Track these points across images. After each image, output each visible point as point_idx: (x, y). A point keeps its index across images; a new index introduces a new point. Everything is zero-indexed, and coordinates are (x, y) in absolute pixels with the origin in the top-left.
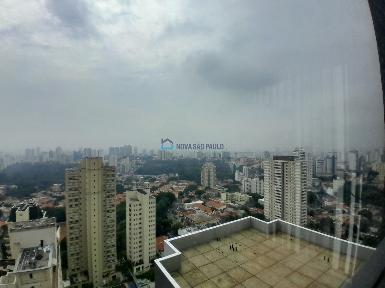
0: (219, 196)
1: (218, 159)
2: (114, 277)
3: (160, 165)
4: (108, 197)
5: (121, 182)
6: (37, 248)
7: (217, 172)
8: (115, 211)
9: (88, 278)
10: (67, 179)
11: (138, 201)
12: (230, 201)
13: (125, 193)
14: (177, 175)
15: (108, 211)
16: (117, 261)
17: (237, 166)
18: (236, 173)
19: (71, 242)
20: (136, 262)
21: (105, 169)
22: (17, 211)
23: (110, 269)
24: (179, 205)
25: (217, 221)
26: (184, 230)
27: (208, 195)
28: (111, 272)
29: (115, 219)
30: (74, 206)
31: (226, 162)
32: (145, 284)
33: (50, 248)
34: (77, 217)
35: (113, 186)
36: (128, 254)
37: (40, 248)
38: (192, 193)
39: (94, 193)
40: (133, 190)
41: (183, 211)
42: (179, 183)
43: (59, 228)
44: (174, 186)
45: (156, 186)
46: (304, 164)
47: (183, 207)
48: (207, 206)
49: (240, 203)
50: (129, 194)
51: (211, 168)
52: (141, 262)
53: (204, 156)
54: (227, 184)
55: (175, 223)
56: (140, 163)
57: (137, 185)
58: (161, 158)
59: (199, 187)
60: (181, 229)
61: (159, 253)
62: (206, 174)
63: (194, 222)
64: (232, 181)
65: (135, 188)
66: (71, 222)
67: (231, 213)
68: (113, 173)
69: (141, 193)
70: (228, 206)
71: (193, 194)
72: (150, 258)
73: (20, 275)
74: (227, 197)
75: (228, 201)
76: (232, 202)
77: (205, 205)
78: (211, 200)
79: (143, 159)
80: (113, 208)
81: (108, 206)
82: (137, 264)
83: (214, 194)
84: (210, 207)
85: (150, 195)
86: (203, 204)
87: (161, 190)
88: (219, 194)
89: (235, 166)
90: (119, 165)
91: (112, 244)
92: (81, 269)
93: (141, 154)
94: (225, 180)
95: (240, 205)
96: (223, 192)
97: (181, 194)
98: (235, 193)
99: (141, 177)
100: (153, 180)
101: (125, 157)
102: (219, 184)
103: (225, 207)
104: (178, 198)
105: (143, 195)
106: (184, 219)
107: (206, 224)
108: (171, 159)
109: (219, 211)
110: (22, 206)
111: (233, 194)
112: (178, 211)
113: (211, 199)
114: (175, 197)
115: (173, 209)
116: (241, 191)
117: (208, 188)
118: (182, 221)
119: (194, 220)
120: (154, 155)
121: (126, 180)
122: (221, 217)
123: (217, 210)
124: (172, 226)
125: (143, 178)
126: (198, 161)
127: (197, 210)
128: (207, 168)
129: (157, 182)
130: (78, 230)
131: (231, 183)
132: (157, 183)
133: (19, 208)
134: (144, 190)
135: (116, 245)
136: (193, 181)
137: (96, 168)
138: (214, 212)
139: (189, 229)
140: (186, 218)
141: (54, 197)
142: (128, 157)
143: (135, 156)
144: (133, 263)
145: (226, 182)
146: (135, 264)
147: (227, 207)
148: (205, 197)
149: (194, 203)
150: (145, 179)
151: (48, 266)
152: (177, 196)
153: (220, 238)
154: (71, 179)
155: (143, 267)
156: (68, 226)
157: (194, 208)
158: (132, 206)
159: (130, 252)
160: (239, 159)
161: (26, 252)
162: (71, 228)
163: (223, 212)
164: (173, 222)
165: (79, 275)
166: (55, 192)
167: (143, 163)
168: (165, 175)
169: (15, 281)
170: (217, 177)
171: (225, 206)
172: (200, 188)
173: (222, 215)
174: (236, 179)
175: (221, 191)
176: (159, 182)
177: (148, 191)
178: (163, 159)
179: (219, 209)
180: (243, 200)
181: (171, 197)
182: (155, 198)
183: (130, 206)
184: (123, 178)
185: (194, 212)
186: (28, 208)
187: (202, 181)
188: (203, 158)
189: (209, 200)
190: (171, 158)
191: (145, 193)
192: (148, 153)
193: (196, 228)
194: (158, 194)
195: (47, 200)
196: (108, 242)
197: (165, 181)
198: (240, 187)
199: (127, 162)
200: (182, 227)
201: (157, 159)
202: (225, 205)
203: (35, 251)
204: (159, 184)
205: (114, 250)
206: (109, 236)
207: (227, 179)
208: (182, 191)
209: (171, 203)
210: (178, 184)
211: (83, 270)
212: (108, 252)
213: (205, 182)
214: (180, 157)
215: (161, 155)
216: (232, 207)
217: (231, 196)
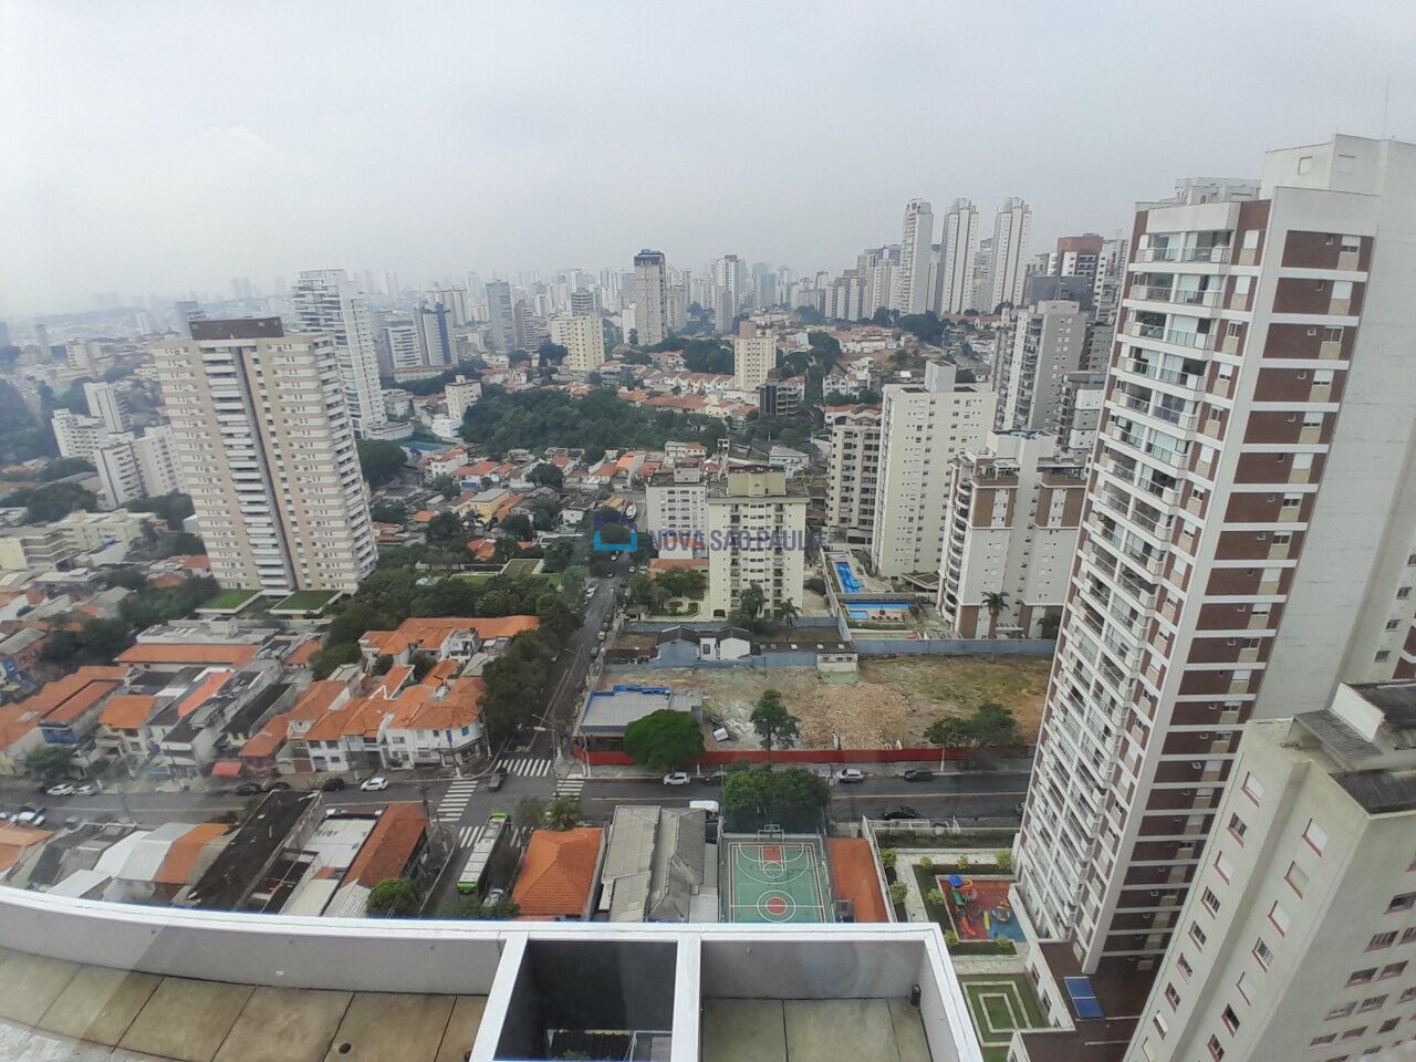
12: (49, 564)
17: (60, 390)
18: (56, 423)
46: (321, 345)
49: (98, 559)
54: (21, 484)
67: (61, 618)
70: (42, 592)
74: (26, 552)
75: (37, 570)
89: (45, 391)
94: (5, 471)
95: (103, 565)
98: (69, 520)
111: (52, 526)
147: (35, 600)
160: (59, 352)
163: (17, 631)
171: (24, 597)
174: (63, 453)
180: (113, 543)
198: (87, 484)
202: (22, 593)
207: (20, 461)
216: (64, 591)
217: (47, 542)
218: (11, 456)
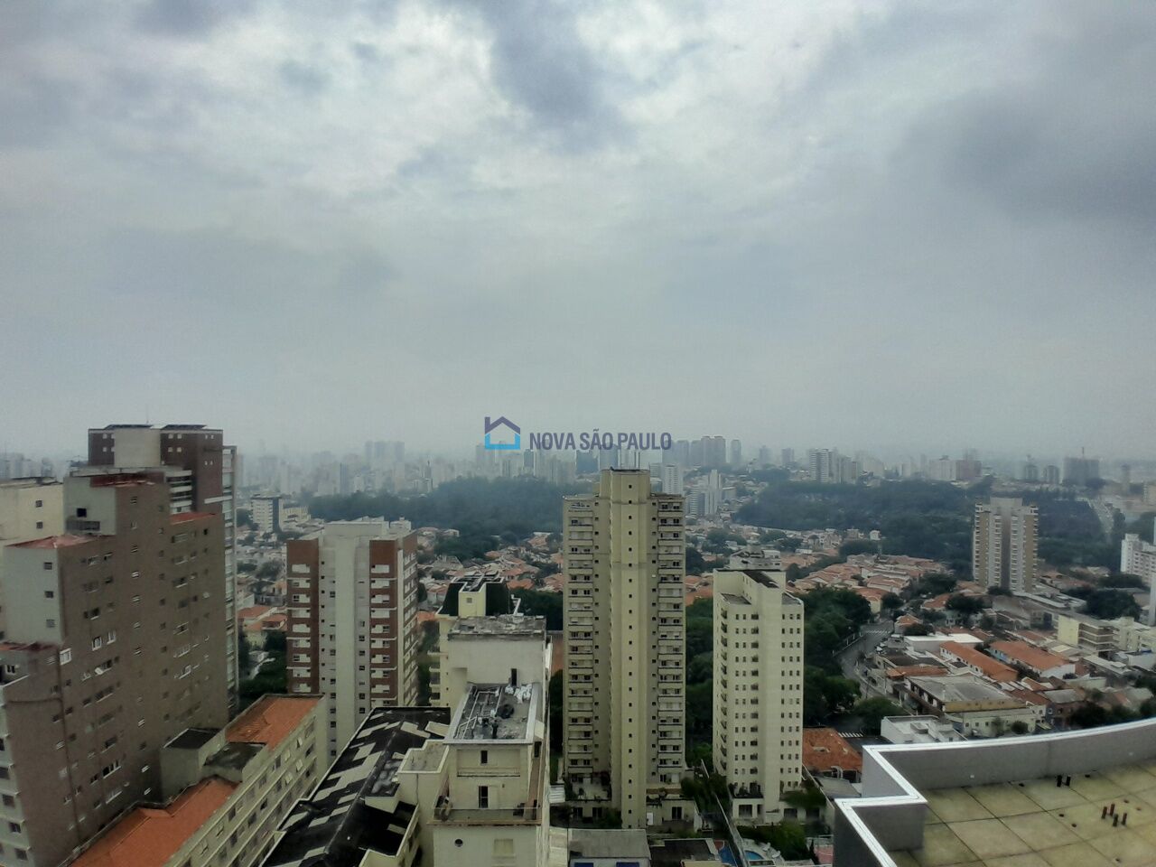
0: (1046, 625)
1: (1045, 486)
2: (677, 812)
3: (813, 499)
4: (663, 580)
5: (695, 541)
6: (503, 687)
7: (1040, 534)
8: (684, 622)
9: (610, 795)
10: (566, 522)
11: (749, 603)
12: (1094, 650)
13: (706, 574)
14: (874, 536)
15: (664, 620)
16: (687, 768)
17: (1130, 518)
18: (1124, 544)
19: (575, 686)
20: (740, 785)
21: (655, 501)
22: (461, 591)
23: (668, 787)
24: (885, 639)
25: (1033, 716)
26: (904, 727)
27: (1002, 620)
28: (669, 796)
29: (682, 644)
30: (581, 593)
31: (1079, 499)
32: (766, 859)
33: (531, 693)
34: (587, 624)
35: (676, 550)
36: (717, 754)
37: (509, 689)
38: (936, 604)
39: (630, 565)
40: (731, 568)
41: (903, 661)
42: (882, 563)
43: (550, 645)
44: (865, 574)
45: (803, 564)
47: (899, 646)
48: (994, 657)
49: (1133, 661)
50: (720, 583)
51: (1014, 518)
52: (756, 791)
53: (984, 474)
54: (1086, 583)
55: (868, 694)
56: (750, 488)
57: (741, 555)
58: (819, 477)
59: (963, 584)
60: (892, 720)
61: (812, 778)
62: (994, 540)
63: (941, 704)
64: (1104, 573)
65: (735, 563)
66: (574, 634)
67: (1097, 695)
68: (675, 515)
69: (758, 581)
70: (1086, 668)
71: (940, 609)
72: (782, 784)
74: (1081, 634)
75: (1083, 650)
76: (1103, 655)
77: (988, 654)
78: (1015, 639)
79: (759, 476)
80: (676, 615)
81: (663, 608)
82: (743, 794)
83: (1026, 615)
84: (1009, 661)
85: (785, 590)
86: (979, 648)
87: (820, 579)
88: (1047, 618)
89: (1119, 517)
90: (689, 492)
91: (676, 715)
92: (592, 763)
93: (751, 463)
94: (1073, 569)
95: (1135, 667)
96: (1066, 612)
97: (891, 602)
98: (1118, 622)
99: (751, 532)
100: (792, 546)
101: (704, 471)
102: (1048, 581)
103: (1071, 669)
104: (882, 614)
105: (766, 587)
106: (903, 687)
107: (990, 720)
108: (854, 482)
109: (1045, 680)
110: (471, 581)
111: (1105, 622)
112: (878, 659)
113: (1015, 634)
114: (869, 609)
115: (861, 647)
116: (1141, 616)
117: (1001, 591)
118: (896, 694)
119: (942, 698)
120: (795, 466)
121: (707, 538)
122: (1051, 705)
123: (1034, 676)
124: (857, 703)
125: (758, 537)
126: (959, 492)
127: (955, 664)
128: (997, 518)
129: (805, 551)
130: (590, 657)
131: (1105, 582)
132: (805, 556)
133: (466, 583)
134: (765, 573)
135: (683, 721)
136: (936, 561)
137: (635, 500)
138: (1025, 683)
139: (924, 724)
140: (909, 687)
141: (535, 564)
142: (714, 472)
143: (734, 469)
144: (732, 787)
145: (1079, 576)
146: (737, 791)
147: (1080, 671)
148: (987, 624)
149: (941, 638)
150: (765, 540)
151: (524, 738)
152: (876, 606)
153: (1069, 779)
154: (574, 522)
155: (759, 807)
156: (568, 643)
157: (942, 657)
158: (731, 616)
159: (724, 752)
160: (1137, 490)
161: (479, 692)
162: (575, 649)
163: (1061, 689)
164: (862, 689)
165: (587, 781)
166: (536, 552)
167: (758, 491)
168: (830, 531)
169: (441, 765)
170: (1040, 554)
171: (1073, 666)
172: (968, 590)
173: (1057, 696)
174: (1124, 569)
175: (1057, 608)
176: (810, 552)
177: (780, 578)
178: (826, 479)
179: (1047, 674)
180: (1150, 652)
181: (855, 608)
182: (801, 601)
183: (725, 616)
184: (701, 531)
185: (942, 670)
186: (484, 585)
187: (975, 563)
188: (978, 480)
189: (1005, 637)
190: (853, 478)
191: (769, 584)
192: (776, 460)
193: (949, 727)
194: (807, 590)
195: (519, 571)
196: (663, 707)
197: (832, 552)
198: (1138, 599)
199: (710, 484)
200: (895, 714)
201: (804, 479)
202: (1072, 662)
203: (497, 692)
204: (813, 560)
205: (678, 734)
206: (665, 691)
207: (1085, 565)
208: (896, 591)
209: (856, 630)
210: (880, 566)
211: (598, 768)
212: (664, 734)
213: (986, 571)
214: (888, 475)
215: (819, 469)
216: (1102, 674)
217: (1100, 632)
218: (1079, 560)
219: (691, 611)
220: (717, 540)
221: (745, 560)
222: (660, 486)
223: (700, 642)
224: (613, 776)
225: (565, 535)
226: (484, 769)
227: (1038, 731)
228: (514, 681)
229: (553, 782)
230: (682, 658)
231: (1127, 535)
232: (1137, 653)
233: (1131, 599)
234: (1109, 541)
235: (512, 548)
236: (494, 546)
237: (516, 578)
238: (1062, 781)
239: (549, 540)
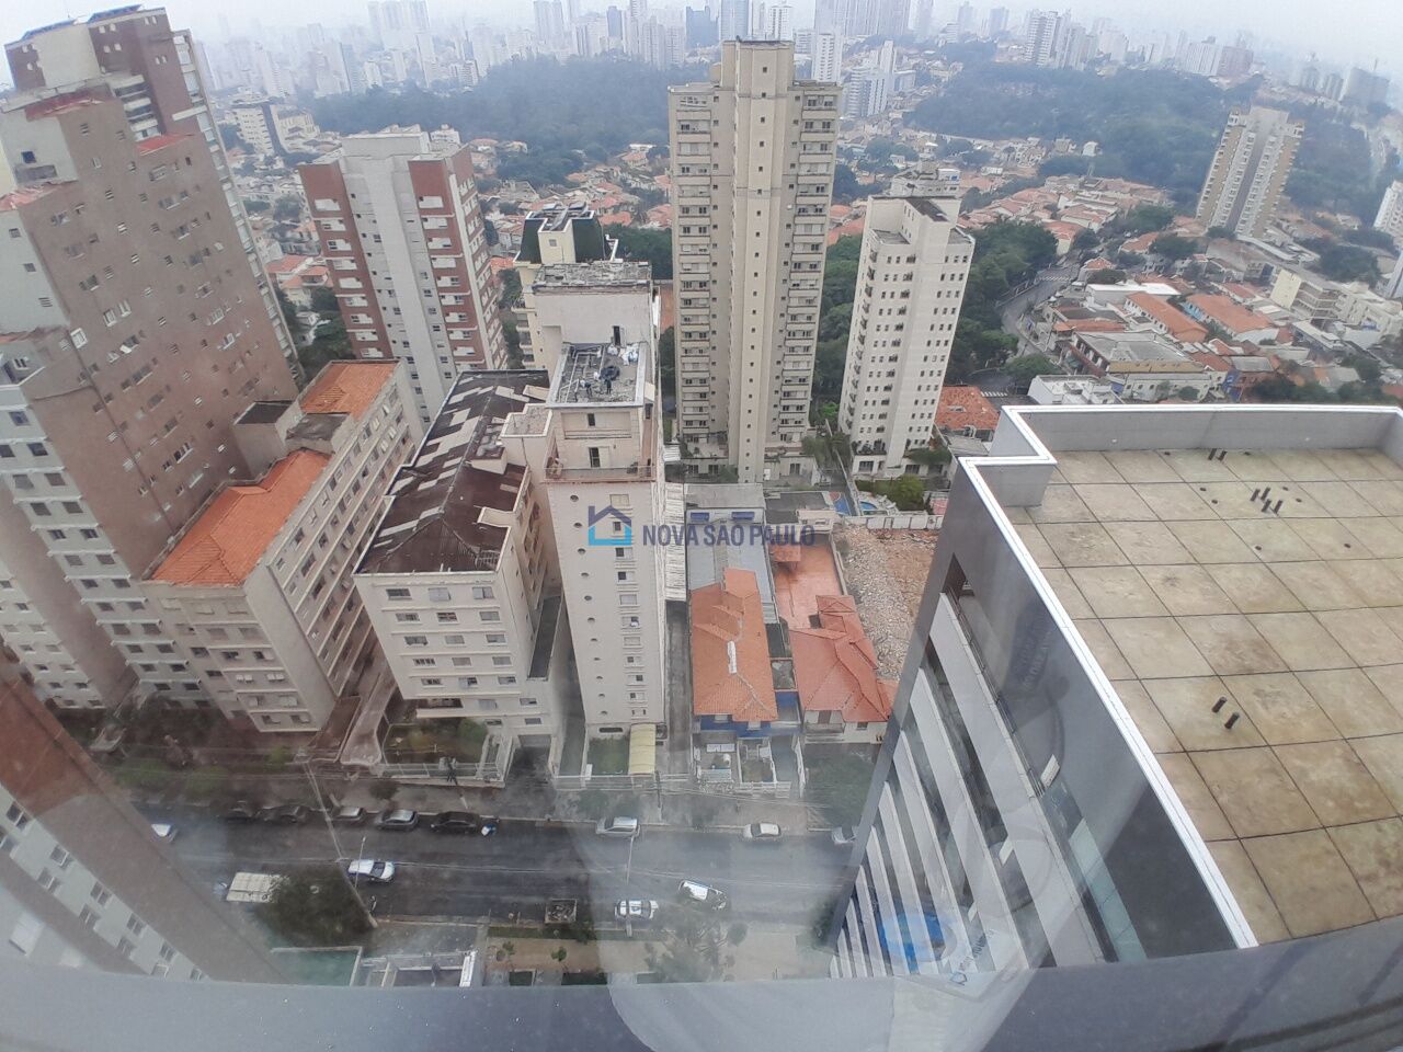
0: (1262, 279)
1: (1322, 99)
2: (795, 468)
3: (1021, 91)
4: (802, 211)
5: (850, 155)
6: (604, 347)
7: (1296, 163)
8: (822, 268)
9: (727, 453)
10: (674, 127)
11: (906, 242)
13: (858, 203)
14: (1090, 149)
15: (798, 265)
16: (809, 427)
19: (687, 345)
20: (863, 443)
21: (800, 93)
22: (540, 231)
23: (787, 445)
24: (1063, 288)
25: (1209, 383)
26: (1057, 387)
27: (1211, 269)
28: (788, 454)
29: (818, 295)
30: (695, 231)
31: (1355, 125)
32: (880, 509)
33: (638, 352)
34: (702, 272)
35: (822, 169)
36: (843, 413)
37: (612, 349)
38: (1135, 245)
39: (760, 191)
40: (892, 194)
41: (1075, 311)
42: (1089, 189)
43: (657, 298)
44: (1063, 202)
45: (986, 187)
47: (1077, 296)
48: (1186, 313)
50: (875, 212)
51: (1272, 139)
52: (880, 448)
53: (1254, 70)
55: (1025, 350)
56: (936, 73)
57: (907, 176)
58: (1036, 55)
59: (1180, 220)
60: (1044, 379)
61: (942, 436)
62: (1239, 163)
63: (1106, 363)
64: (1354, 224)
65: (898, 186)
66: (687, 284)
68: (825, 115)
69: (923, 212)
71: (1141, 252)
72: (908, 442)
73: (563, 413)
76: (1316, 323)
77: (1181, 309)
78: (1219, 293)
79: (953, 53)
80: (814, 258)
81: (798, 249)
82: (866, 451)
83: (1243, 266)
84: (1202, 318)
85: (954, 226)
86: (1172, 301)
87: (1003, 209)
88: (1267, 270)
90: (848, 79)
91: (802, 375)
92: (709, 424)
93: (944, 31)
96: (1290, 267)
97: (1085, 241)
99: (927, 141)
100: (974, 162)
101: (875, 43)
102: (1285, 225)
103: (1272, 334)
104: (1069, 256)
105: (931, 221)
106: (1067, 343)
107: (1156, 383)
108: (1082, 67)
109: (1237, 344)
110: (552, 215)
112: (1049, 310)
113: (1220, 288)
114: (1054, 249)
115: (1032, 298)
116: (1379, 284)
117: (1223, 234)
118: (1058, 351)
119: (1109, 357)
120: (1005, 36)
121: (867, 151)
122: (1233, 372)
123: (1227, 338)
124: (1010, 360)
125: (934, 149)
126: (1216, 92)
127: (1138, 319)
128: (1252, 135)
129: (994, 170)
130: (706, 311)
131: (1351, 236)
132: (992, 177)
133: (546, 219)
134: (934, 201)
135: (810, 381)
136: (1158, 187)
137: (771, 92)
138: (1212, 346)
139: (1079, 384)
140: (1075, 344)
141: (634, 192)
142: (888, 44)
143: (919, 40)
144: (855, 445)
145: (1323, 224)
146: (859, 449)
148: (1192, 274)
149: (1131, 287)
150: (945, 152)
151: (634, 400)
152: (1064, 246)
154: (685, 128)
155: (881, 463)
156: (679, 294)
157: (1125, 311)
158: (882, 259)
159: (851, 411)
161: (577, 353)
162: (688, 302)
164: (1020, 345)
165: (703, 440)
166: (635, 174)
167: (946, 76)
168: (1033, 140)
169: (546, 429)
170: (1288, 190)
172: (1184, 229)
173: (1243, 363)
175: (1283, 260)
176: (1000, 171)
177: (951, 209)
178: (1045, 60)
179: (1242, 337)
181: (1039, 247)
182: (973, 240)
183: (874, 258)
184: (859, 140)
185: (1120, 324)
186: (570, 221)
187: (1204, 195)
188: (1243, 78)
189: (1208, 290)
190: (1083, 60)
191: (937, 216)
192: (980, 28)
193: (1108, 388)
194: (984, 224)
195: (614, 202)
196: (789, 366)
197: (1027, 170)
199: (880, 65)
200: (1048, 372)
201: (1015, 59)
203: (599, 353)
204: (999, 182)
205: (804, 395)
206: (792, 349)
208: (1095, 227)
209: (1032, 274)
210: (1085, 193)
211: (714, 428)
212: (787, 394)
213: (1215, 206)
214: (1130, 58)
215: (1038, 43)
219: (832, 253)
220: (879, 154)
221: (911, 182)
222: (808, 67)
223: (839, 293)
224: (731, 435)
225: (673, 147)
226: (592, 431)
227: (1209, 399)
228: (617, 339)
229: (668, 442)
230: (816, 311)
231: (1395, 183)
232: (1359, 327)
233: (1374, 261)
234: (1373, 186)
235: (601, 168)
236: (576, 165)
237: (610, 211)
238: (1215, 454)
239: (651, 155)
